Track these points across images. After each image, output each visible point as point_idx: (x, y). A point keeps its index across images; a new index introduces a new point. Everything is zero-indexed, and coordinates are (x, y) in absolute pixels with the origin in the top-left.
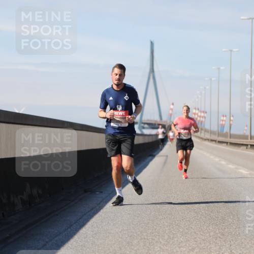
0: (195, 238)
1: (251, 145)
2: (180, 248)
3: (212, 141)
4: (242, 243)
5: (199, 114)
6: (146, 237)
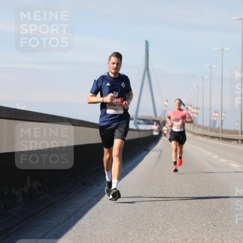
0: (188, 229)
1: (242, 140)
2: (173, 238)
3: (204, 136)
4: (233, 234)
5: (192, 110)
6: (141, 228)
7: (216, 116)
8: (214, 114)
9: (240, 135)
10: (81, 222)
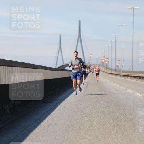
0: (103, 127)
1: (133, 76)
2: (95, 132)
3: (112, 74)
4: (128, 129)
5: (105, 60)
6: (76, 127)
7: (119, 63)
9: (132, 74)
10: (42, 124)
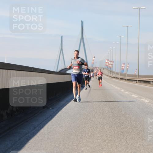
0: (106, 134)
3: (117, 78)
4: (133, 137)
5: (109, 63)
6: (78, 134)
8: (122, 65)
9: (138, 78)
